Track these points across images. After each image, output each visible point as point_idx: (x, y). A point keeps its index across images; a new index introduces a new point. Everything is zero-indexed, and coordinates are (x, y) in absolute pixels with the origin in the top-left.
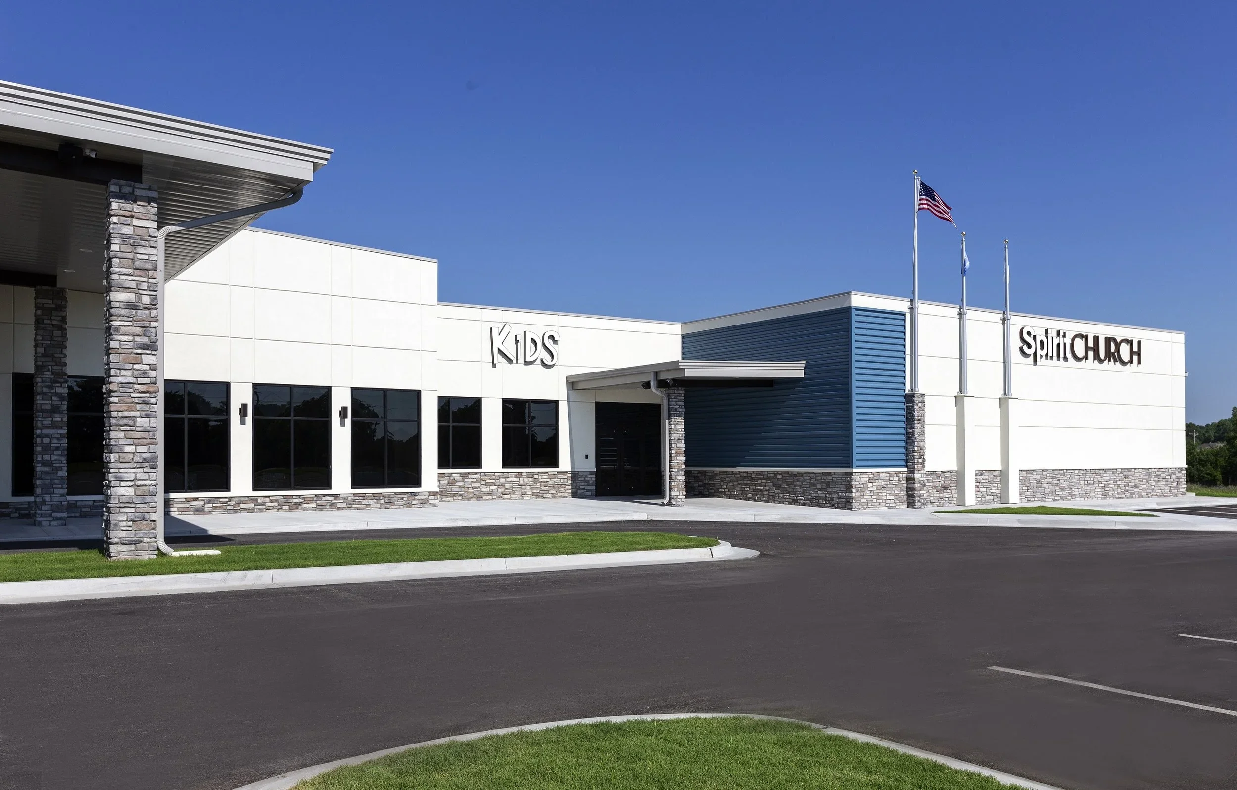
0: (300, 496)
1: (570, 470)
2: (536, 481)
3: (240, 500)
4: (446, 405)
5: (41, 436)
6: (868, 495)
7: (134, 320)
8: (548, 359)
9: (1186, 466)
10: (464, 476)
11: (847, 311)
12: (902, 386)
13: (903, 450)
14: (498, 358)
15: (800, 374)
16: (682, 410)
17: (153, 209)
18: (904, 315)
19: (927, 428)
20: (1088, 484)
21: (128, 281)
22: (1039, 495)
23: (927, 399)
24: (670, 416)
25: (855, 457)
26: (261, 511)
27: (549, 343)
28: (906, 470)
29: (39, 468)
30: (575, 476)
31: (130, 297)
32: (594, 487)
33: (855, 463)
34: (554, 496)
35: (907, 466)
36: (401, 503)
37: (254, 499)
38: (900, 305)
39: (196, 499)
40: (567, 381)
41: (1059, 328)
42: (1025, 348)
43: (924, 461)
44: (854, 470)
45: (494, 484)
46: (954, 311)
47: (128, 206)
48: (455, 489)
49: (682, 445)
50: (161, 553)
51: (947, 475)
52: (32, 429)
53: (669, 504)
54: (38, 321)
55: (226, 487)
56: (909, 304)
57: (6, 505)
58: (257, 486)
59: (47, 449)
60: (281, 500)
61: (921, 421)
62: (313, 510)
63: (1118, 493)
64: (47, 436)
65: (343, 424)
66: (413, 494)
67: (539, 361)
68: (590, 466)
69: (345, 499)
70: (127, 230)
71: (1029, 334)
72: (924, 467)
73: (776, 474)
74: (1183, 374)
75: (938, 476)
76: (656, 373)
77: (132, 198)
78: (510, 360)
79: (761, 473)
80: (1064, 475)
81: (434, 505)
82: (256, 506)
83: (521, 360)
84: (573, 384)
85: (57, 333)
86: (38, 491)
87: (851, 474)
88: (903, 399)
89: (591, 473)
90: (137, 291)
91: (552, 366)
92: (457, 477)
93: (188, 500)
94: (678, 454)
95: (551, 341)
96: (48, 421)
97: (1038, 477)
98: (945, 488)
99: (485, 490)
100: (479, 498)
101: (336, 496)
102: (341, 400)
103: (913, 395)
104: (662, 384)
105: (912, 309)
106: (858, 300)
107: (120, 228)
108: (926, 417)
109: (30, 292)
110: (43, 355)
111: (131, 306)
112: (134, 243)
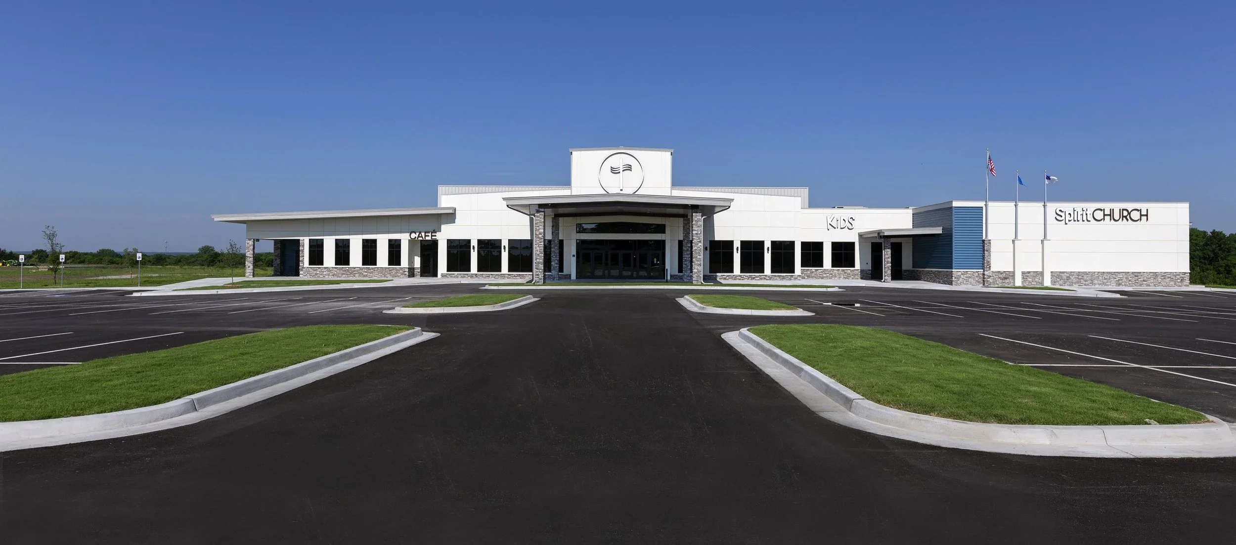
0: (754, 275)
1: (859, 268)
2: (845, 273)
3: (736, 276)
4: (804, 245)
5: (685, 257)
6: (961, 280)
7: (697, 236)
8: (850, 227)
9: (1190, 272)
10: (816, 270)
11: (951, 208)
12: (981, 237)
13: (982, 262)
14: (830, 227)
15: (940, 232)
16: (890, 247)
17: (701, 214)
18: (982, 208)
19: (992, 254)
20: (1105, 279)
21: (696, 229)
22: (1068, 283)
23: (992, 242)
24: (885, 249)
25: (954, 265)
26: (742, 280)
27: (851, 221)
28: (982, 270)
29: (684, 266)
30: (862, 271)
31: (697, 232)
32: (870, 276)
33: (953, 268)
34: (853, 279)
35: (983, 269)
36: (787, 278)
37: (741, 276)
38: (981, 204)
39: (724, 275)
40: (859, 235)
41: (1082, 207)
42: (1059, 218)
43: (990, 267)
44: (953, 270)
45: (828, 273)
46: (1013, 204)
47: (696, 214)
48: (813, 275)
49: (890, 260)
50: (702, 283)
51: (1007, 273)
52: (682, 255)
53: (884, 282)
54: (684, 227)
55: (732, 272)
56: (985, 203)
57: (677, 275)
58: (741, 272)
59: (686, 260)
60: (749, 276)
61: (989, 251)
62: (759, 280)
63: (1129, 284)
64: (686, 257)
65: (768, 253)
66: (792, 276)
67: (847, 227)
68: (869, 267)
69: (769, 277)
70: (696, 219)
71: (1060, 211)
72: (990, 269)
73: (935, 271)
74: (1189, 224)
75: (1002, 273)
76: (879, 233)
77: (697, 212)
78: (835, 228)
79: (932, 271)
80: (1087, 274)
81: (799, 280)
82: (741, 278)
83: (839, 227)
84: (861, 236)
85: (688, 230)
86: (684, 272)
87: (952, 272)
88: (982, 242)
89: (870, 270)
90: (698, 231)
91: (852, 229)
92: (814, 270)
93: (722, 276)
94: (888, 263)
95: (852, 219)
96: (686, 254)
97: (1068, 275)
98: (1005, 278)
99: (824, 275)
100: (822, 278)
101: (766, 276)
102: (768, 245)
103: (984, 240)
104: (881, 237)
105: (986, 205)
106: (956, 204)
107: (695, 219)
108: (991, 249)
109: (682, 219)
110: (685, 236)
111: (697, 234)
112: (697, 221)
